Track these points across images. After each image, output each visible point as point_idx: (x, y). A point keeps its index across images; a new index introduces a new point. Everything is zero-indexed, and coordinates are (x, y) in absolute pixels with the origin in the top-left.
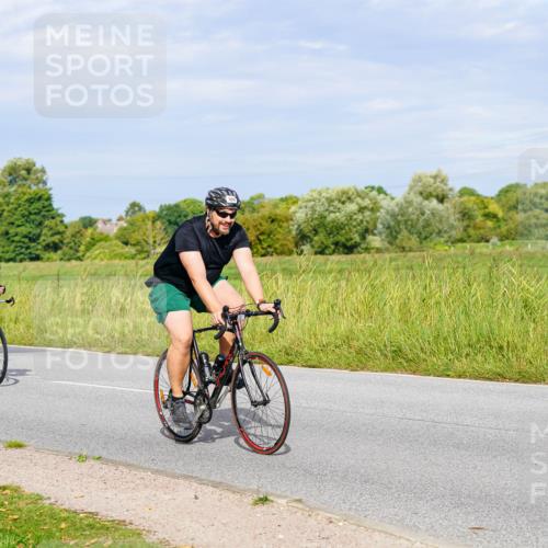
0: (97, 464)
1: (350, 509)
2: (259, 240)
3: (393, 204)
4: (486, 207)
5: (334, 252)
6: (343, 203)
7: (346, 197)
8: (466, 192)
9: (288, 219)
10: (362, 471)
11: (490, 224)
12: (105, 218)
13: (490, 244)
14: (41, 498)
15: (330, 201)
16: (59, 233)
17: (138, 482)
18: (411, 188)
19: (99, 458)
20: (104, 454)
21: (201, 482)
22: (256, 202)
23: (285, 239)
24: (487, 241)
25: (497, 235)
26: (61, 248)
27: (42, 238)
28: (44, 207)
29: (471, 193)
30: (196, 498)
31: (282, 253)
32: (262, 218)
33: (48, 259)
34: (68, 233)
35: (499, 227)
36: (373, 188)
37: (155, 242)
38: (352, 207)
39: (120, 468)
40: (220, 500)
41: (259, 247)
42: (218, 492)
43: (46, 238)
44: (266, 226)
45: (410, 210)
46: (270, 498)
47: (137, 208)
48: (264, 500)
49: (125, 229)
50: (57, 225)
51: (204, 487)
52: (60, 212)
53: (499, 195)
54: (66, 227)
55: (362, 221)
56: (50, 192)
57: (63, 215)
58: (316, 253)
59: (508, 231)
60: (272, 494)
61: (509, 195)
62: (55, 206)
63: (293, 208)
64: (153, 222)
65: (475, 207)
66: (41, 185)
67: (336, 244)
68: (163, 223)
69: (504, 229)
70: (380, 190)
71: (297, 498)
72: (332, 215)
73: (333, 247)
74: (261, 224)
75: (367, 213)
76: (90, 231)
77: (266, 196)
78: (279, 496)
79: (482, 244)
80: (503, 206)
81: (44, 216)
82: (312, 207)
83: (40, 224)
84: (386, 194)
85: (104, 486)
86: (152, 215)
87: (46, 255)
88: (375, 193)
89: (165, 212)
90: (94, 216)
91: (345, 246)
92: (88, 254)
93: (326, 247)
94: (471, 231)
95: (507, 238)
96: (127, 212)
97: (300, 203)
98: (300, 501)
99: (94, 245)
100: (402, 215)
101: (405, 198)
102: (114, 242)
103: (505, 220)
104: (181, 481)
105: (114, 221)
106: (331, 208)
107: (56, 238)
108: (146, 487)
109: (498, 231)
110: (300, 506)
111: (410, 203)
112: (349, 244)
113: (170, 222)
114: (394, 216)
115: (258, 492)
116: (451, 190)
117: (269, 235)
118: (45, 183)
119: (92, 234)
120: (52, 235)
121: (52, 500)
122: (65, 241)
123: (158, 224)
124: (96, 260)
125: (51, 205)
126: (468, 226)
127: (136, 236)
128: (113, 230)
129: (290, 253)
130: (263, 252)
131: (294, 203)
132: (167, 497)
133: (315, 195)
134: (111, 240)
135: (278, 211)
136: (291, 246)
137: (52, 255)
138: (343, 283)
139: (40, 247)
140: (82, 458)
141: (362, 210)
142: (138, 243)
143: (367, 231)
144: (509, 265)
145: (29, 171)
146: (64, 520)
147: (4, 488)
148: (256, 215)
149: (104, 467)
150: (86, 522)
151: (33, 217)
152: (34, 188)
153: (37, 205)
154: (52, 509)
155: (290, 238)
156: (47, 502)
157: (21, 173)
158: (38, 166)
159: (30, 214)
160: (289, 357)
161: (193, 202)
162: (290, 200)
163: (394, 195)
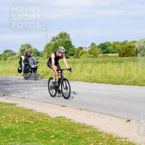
0: (85, 111)
2: (126, 52)
9: (134, 47)
12: (85, 47)
14: (71, 120)
16: (73, 51)
17: (96, 116)
20: (86, 108)
21: (112, 116)
22: (125, 42)
23: (133, 52)
26: (74, 55)
27: (69, 52)
30: (111, 120)
31: (132, 56)
32: (127, 47)
33: (70, 58)
34: (76, 51)
37: (98, 53)
39: (91, 112)
40: (117, 121)
41: (126, 54)
42: (117, 118)
43: (70, 53)
44: (128, 49)
47: (93, 44)
48: (129, 121)
49: (91, 50)
50: (73, 49)
51: (113, 117)
52: (73, 46)
54: (75, 50)
56: (71, 40)
57: (74, 46)
58: (141, 56)
60: (131, 119)
62: (72, 44)
63: (135, 44)
64: (98, 48)
68: (100, 48)
71: (138, 120)
74: (127, 48)
76: (81, 50)
77: (128, 41)
78: (133, 120)
81: (69, 47)
82: (140, 44)
83: (68, 49)
85: (87, 117)
86: (97, 46)
89: (101, 45)
90: (82, 47)
92: (81, 57)
93: (144, 54)
96: (91, 46)
97: (137, 42)
99: (82, 54)
102: (88, 53)
104: (107, 116)
105: (88, 48)
107: (72, 53)
108: (98, 117)
110: (139, 122)
113: (102, 48)
115: (127, 118)
117: (129, 51)
118: (69, 38)
120: (72, 52)
121: (73, 120)
122: (75, 53)
123: (99, 48)
124: (83, 58)
125: (71, 44)
127: (94, 52)
128: (87, 50)
129: (134, 56)
130: (127, 56)
132: (103, 120)
133: (141, 40)
134: (87, 53)
135: (131, 45)
136: (135, 54)
137: (72, 57)
139: (68, 55)
140: (81, 109)
142: (94, 54)
145: (65, 35)
146: (77, 125)
147: (61, 117)
148: (125, 46)
149: (87, 112)
150: (82, 126)
151: (66, 47)
152: (67, 39)
153: (68, 44)
154: (74, 122)
155: (134, 52)
156: (72, 121)
157: (63, 35)
158: (68, 34)
159: (66, 46)
160: (135, 83)
161: (108, 43)
162: (134, 42)
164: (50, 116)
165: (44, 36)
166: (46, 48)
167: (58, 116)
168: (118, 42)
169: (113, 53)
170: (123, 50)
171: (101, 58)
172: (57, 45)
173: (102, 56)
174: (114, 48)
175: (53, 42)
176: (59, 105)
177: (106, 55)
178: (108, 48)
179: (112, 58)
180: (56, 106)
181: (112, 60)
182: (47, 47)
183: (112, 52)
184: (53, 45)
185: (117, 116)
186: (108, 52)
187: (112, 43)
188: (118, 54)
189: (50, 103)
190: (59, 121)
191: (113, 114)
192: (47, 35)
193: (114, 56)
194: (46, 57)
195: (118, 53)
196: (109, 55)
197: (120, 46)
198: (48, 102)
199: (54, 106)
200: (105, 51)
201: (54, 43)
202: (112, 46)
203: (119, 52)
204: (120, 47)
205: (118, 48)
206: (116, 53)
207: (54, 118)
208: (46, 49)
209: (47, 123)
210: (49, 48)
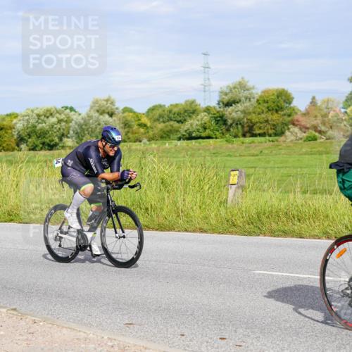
1: (48, 314)
3: (80, 118)
4: (139, 120)
5: (41, 149)
6: (48, 117)
7: (49, 114)
8: (126, 110)
9: (12, 128)
10: (57, 289)
11: (142, 130)
13: (142, 143)
15: (39, 116)
18: (92, 108)
23: (9, 141)
24: (140, 141)
25: (146, 137)
29: (130, 110)
31: (7, 150)
35: (148, 132)
36: (67, 108)
38: (53, 120)
45: (91, 121)
53: (148, 112)
55: (60, 129)
58: (30, 150)
59: (154, 134)
61: (154, 112)
63: (15, 121)
65: (133, 120)
67: (43, 144)
69: (151, 133)
70: (72, 109)
71: (13, 308)
72: (40, 125)
73: (41, 146)
75: (63, 124)
79: (137, 143)
80: (150, 119)
82: (27, 120)
84: (76, 112)
88: (68, 111)
91: (49, 145)
93: (36, 146)
94: (130, 135)
95: (153, 139)
97: (19, 117)
98: (15, 310)
100: (86, 125)
101: (87, 114)
103: (152, 128)
106: (40, 121)
109: (147, 134)
110: (15, 313)
111: (90, 117)
112: (52, 143)
114: (80, 126)
116: (117, 109)
126: (128, 132)
129: (13, 150)
131: (16, 117)
133: (30, 112)
135: (5, 123)
136: (14, 145)
138: (46, 169)
141: (60, 121)
143: (63, 135)
144: (152, 156)
155: (12, 140)
160: (11, 217)
162: (13, 116)
163: (80, 112)
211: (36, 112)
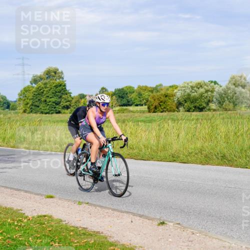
0: (87, 206)
1: (202, 228)
2: (160, 105)
3: (221, 89)
5: (194, 111)
6: (199, 88)
7: (200, 86)
9: (173, 95)
10: (208, 211)
12: (90, 94)
14: (61, 221)
15: (192, 87)
16: (69, 101)
17: (106, 214)
18: (230, 82)
19: (87, 203)
20: (90, 201)
21: (134, 214)
22: (158, 88)
23: (172, 104)
26: (70, 108)
27: (62, 103)
28: (62, 89)
30: (132, 222)
31: (170, 111)
32: (162, 95)
33: (64, 113)
34: (74, 101)
36: (212, 82)
37: (112, 105)
38: (202, 90)
39: (97, 208)
40: (143, 223)
41: (160, 108)
42: (142, 219)
43: (64, 103)
44: (163, 99)
45: (229, 91)
46: (166, 222)
47: (104, 90)
48: (163, 223)
50: (68, 97)
51: (135, 217)
52: (70, 91)
54: (72, 99)
55: (207, 97)
56: (65, 82)
57: (71, 93)
58: (186, 111)
62: (67, 89)
63: (175, 91)
64: (112, 96)
66: (61, 79)
67: (195, 107)
68: (116, 97)
70: (215, 83)
71: (178, 223)
72: (193, 94)
73: (193, 108)
74: (160, 98)
75: (210, 93)
76: (83, 100)
77: (164, 85)
78: (170, 222)
81: (62, 93)
82: (184, 90)
83: (61, 97)
84: (218, 84)
85: (90, 216)
86: (111, 93)
87: (63, 111)
88: (213, 84)
89: (117, 92)
90: (85, 94)
91: (199, 108)
93: (191, 108)
96: (100, 92)
97: (178, 88)
98: (179, 224)
100: (225, 95)
101: (227, 86)
104: (125, 214)
105: (94, 96)
106: (193, 91)
107: (68, 104)
108: (109, 216)
110: (179, 226)
111: (229, 89)
112: (201, 107)
113: (119, 97)
114: (221, 95)
115: (160, 219)
116: (248, 83)
117: (164, 103)
118: (63, 78)
119: (84, 102)
120: (66, 102)
121: (67, 222)
122: (72, 105)
123: (114, 97)
125: (65, 88)
129: (174, 111)
130: (162, 110)
131: (176, 88)
132: (119, 221)
133: (186, 85)
135: (169, 92)
136: (175, 107)
137: (66, 111)
138: (199, 125)
139: (60, 107)
140: (80, 203)
141: (207, 91)
143: (209, 101)
145: (55, 73)
146: (72, 231)
147: (45, 216)
148: (158, 93)
149: (90, 207)
150: (82, 232)
151: (57, 94)
152: (58, 80)
153: (59, 88)
154: (66, 226)
155: (174, 104)
156: (64, 223)
157: (52, 74)
158: (60, 71)
159: (56, 92)
160: (174, 158)
161: (130, 87)
162: (174, 87)
163: (221, 85)
164: (26, 215)
165: (18, 74)
166: (21, 95)
167: (40, 214)
168: (146, 87)
169: (137, 105)
170: (155, 100)
171: (118, 113)
172: (40, 90)
173: (118, 110)
174: (139, 97)
175: (34, 85)
176: (42, 195)
177: (126, 109)
178: (130, 97)
179: (136, 115)
180: (36, 196)
181: (136, 117)
182: (24, 93)
183: (135, 104)
184: (34, 90)
185: (143, 215)
186: (128, 104)
187: (136, 88)
188: (146, 107)
189: (26, 192)
190: (41, 224)
191: (135, 212)
192: (24, 72)
193: (139, 110)
194: (22, 111)
195: (145, 105)
196: (131, 108)
197: (150, 93)
198: (22, 189)
199: (32, 196)
200: (125, 101)
201: (36, 86)
202: (137, 94)
203: (148, 103)
204: (149, 96)
205: (146, 97)
206: (142, 105)
207: (33, 217)
208: (22, 97)
209: (20, 226)
210: (27, 94)
211: (190, 84)
